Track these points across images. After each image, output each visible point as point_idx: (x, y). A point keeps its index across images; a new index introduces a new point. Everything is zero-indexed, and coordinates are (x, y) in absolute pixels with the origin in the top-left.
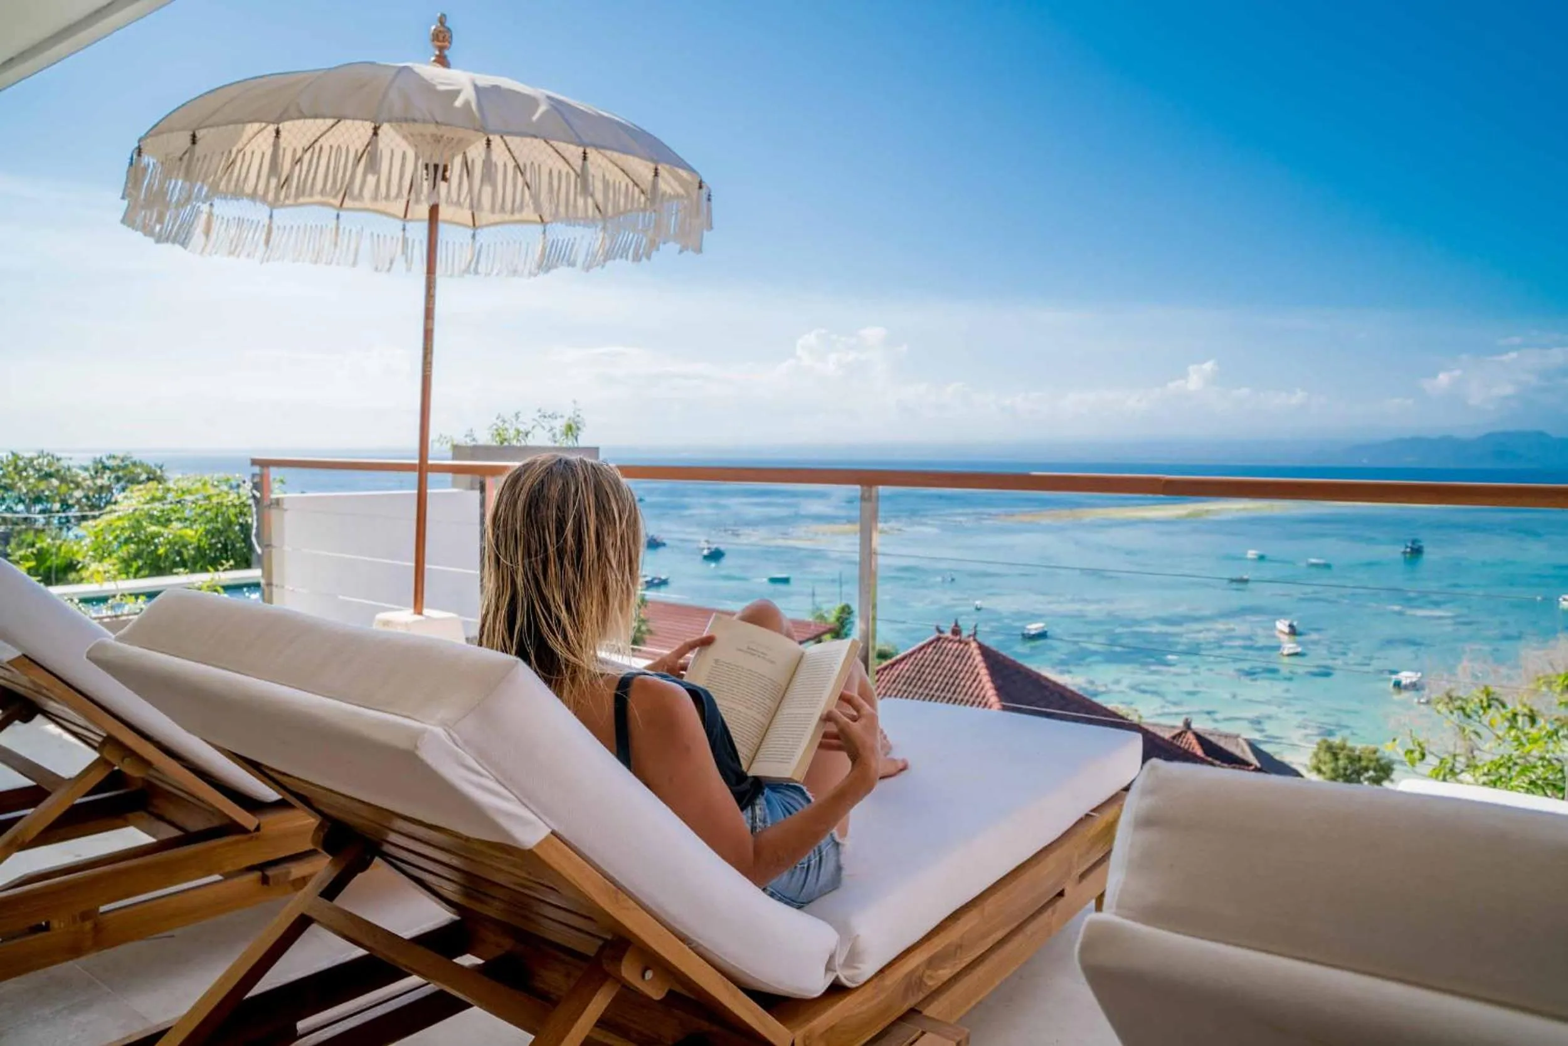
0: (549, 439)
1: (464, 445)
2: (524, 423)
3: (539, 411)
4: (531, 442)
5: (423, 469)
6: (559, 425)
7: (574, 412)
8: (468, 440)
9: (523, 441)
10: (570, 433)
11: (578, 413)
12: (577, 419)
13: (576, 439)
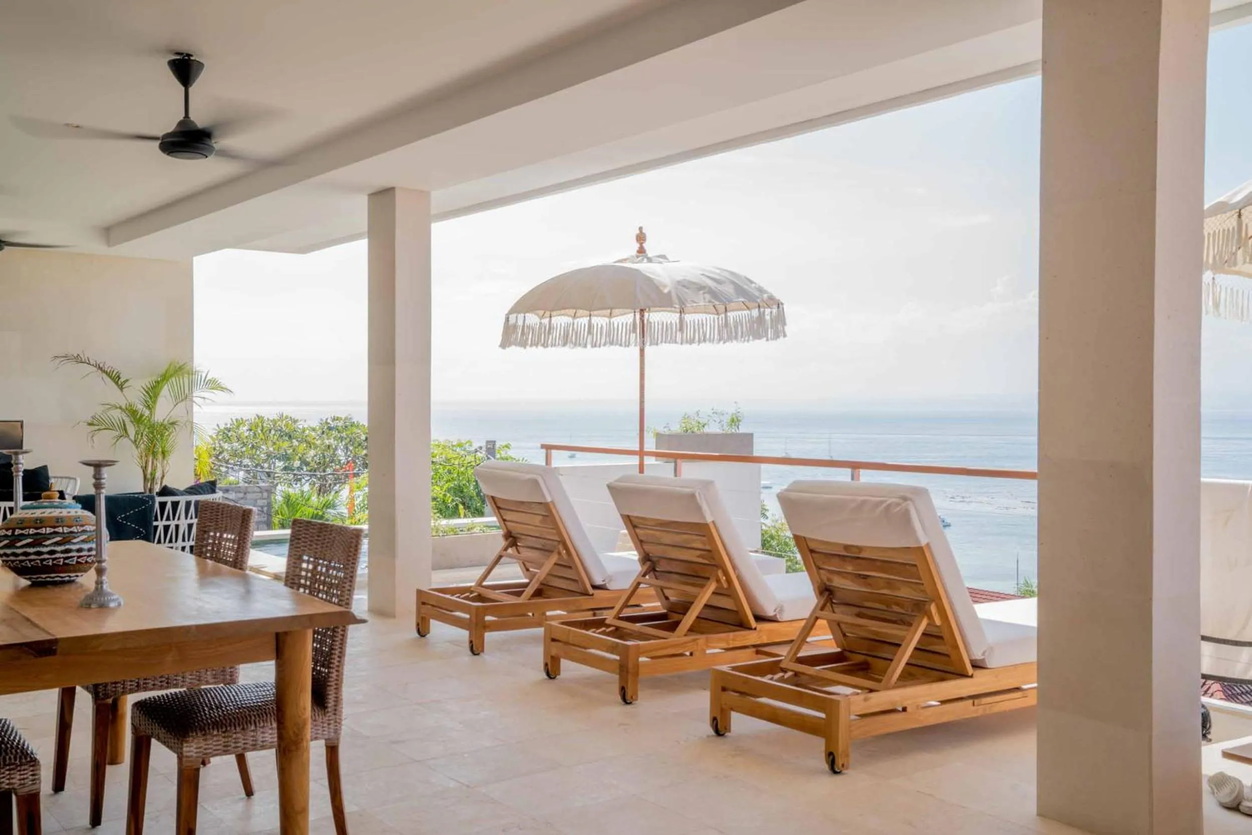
0: (719, 428)
1: (663, 433)
2: (702, 418)
3: (713, 409)
4: (707, 430)
5: (641, 453)
6: (727, 419)
7: (736, 410)
8: (666, 430)
9: (702, 430)
10: (733, 424)
11: (739, 410)
12: (738, 414)
13: (738, 428)
